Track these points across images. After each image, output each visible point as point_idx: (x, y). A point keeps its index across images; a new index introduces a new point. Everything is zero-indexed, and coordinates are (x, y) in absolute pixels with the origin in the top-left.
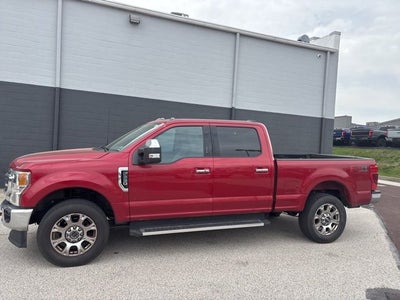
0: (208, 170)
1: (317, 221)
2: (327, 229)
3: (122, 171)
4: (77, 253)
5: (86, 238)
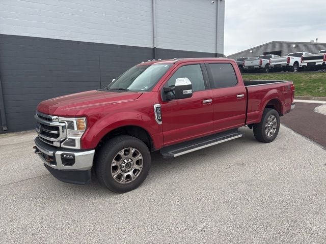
0: (211, 100)
1: (266, 128)
2: (271, 133)
3: (157, 108)
4: (131, 179)
5: (136, 167)
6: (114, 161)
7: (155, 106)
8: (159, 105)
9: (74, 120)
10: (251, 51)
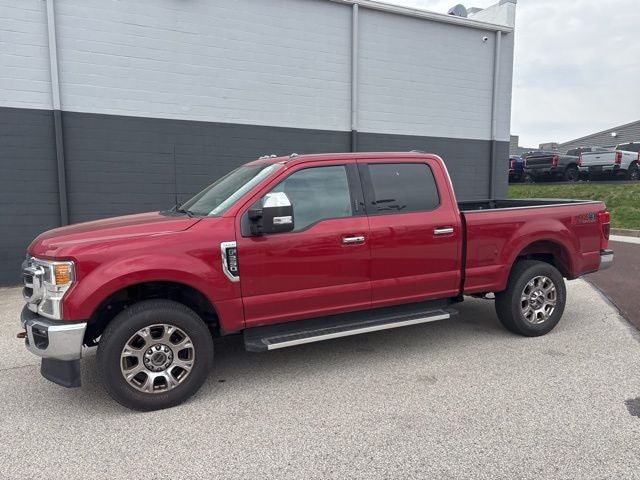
0: (361, 238)
1: (524, 304)
2: (539, 315)
3: (227, 249)
4: (166, 387)
5: (178, 362)
6: (127, 346)
7: (224, 246)
8: (233, 244)
9: (52, 265)
10: (614, 134)
